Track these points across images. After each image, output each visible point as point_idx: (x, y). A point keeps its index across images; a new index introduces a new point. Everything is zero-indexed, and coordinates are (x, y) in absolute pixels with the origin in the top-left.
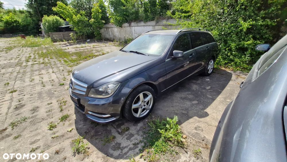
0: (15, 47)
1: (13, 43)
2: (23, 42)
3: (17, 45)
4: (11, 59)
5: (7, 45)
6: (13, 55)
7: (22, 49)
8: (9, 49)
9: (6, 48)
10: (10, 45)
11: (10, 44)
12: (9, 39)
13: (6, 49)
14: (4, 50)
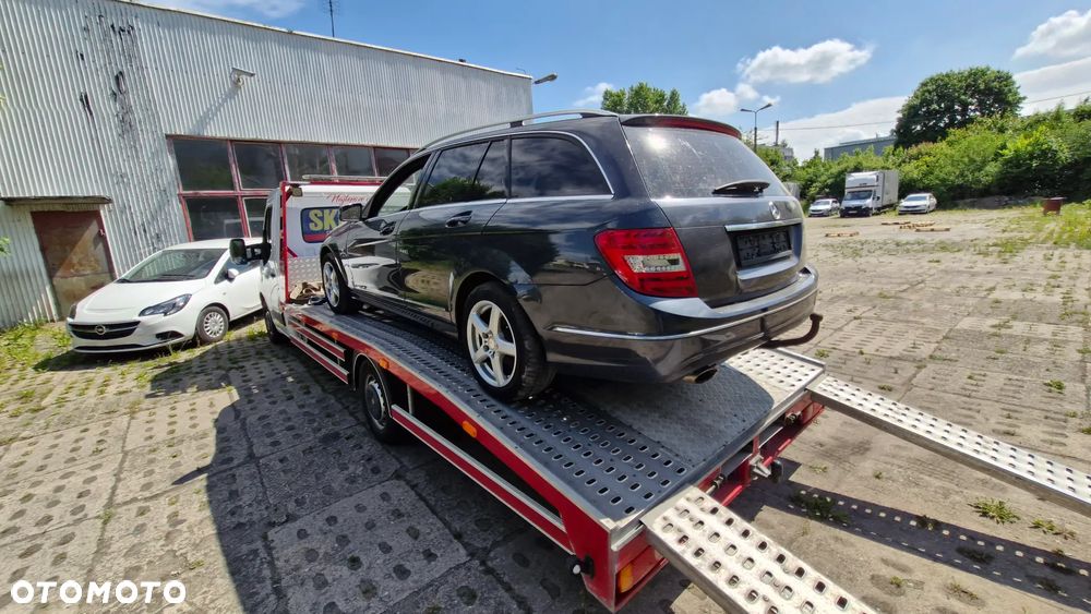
0: (1026, 243)
1: (1015, 229)
2: (1053, 224)
3: (1034, 236)
4: (1029, 288)
5: (996, 235)
6: (1031, 272)
7: (1057, 253)
8: (1008, 248)
9: (995, 245)
10: (1006, 235)
11: (1004, 231)
12: (995, 214)
13: (999, 249)
14: (991, 249)
